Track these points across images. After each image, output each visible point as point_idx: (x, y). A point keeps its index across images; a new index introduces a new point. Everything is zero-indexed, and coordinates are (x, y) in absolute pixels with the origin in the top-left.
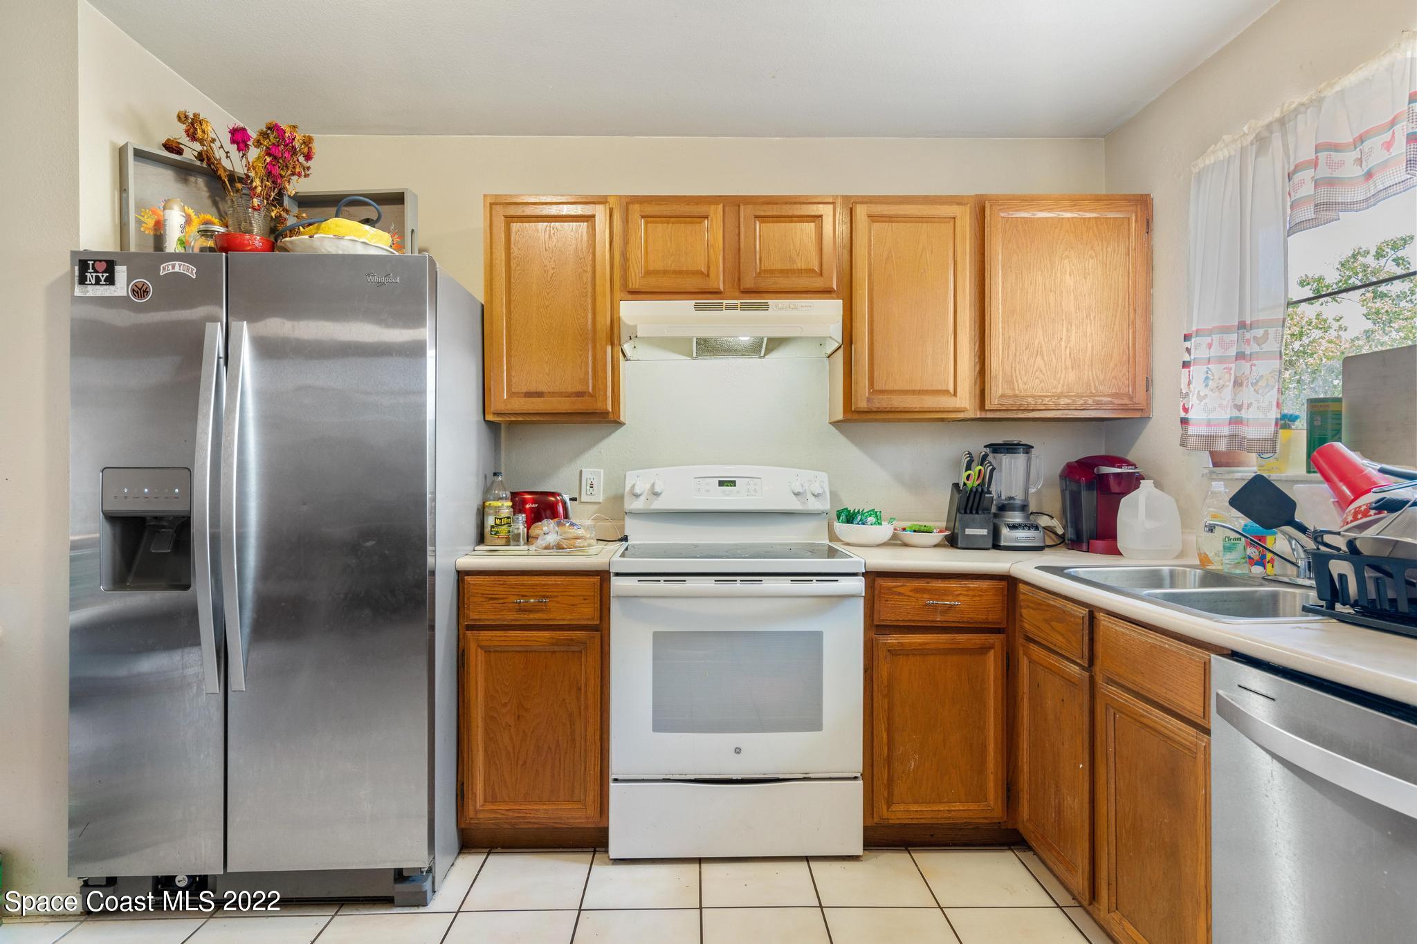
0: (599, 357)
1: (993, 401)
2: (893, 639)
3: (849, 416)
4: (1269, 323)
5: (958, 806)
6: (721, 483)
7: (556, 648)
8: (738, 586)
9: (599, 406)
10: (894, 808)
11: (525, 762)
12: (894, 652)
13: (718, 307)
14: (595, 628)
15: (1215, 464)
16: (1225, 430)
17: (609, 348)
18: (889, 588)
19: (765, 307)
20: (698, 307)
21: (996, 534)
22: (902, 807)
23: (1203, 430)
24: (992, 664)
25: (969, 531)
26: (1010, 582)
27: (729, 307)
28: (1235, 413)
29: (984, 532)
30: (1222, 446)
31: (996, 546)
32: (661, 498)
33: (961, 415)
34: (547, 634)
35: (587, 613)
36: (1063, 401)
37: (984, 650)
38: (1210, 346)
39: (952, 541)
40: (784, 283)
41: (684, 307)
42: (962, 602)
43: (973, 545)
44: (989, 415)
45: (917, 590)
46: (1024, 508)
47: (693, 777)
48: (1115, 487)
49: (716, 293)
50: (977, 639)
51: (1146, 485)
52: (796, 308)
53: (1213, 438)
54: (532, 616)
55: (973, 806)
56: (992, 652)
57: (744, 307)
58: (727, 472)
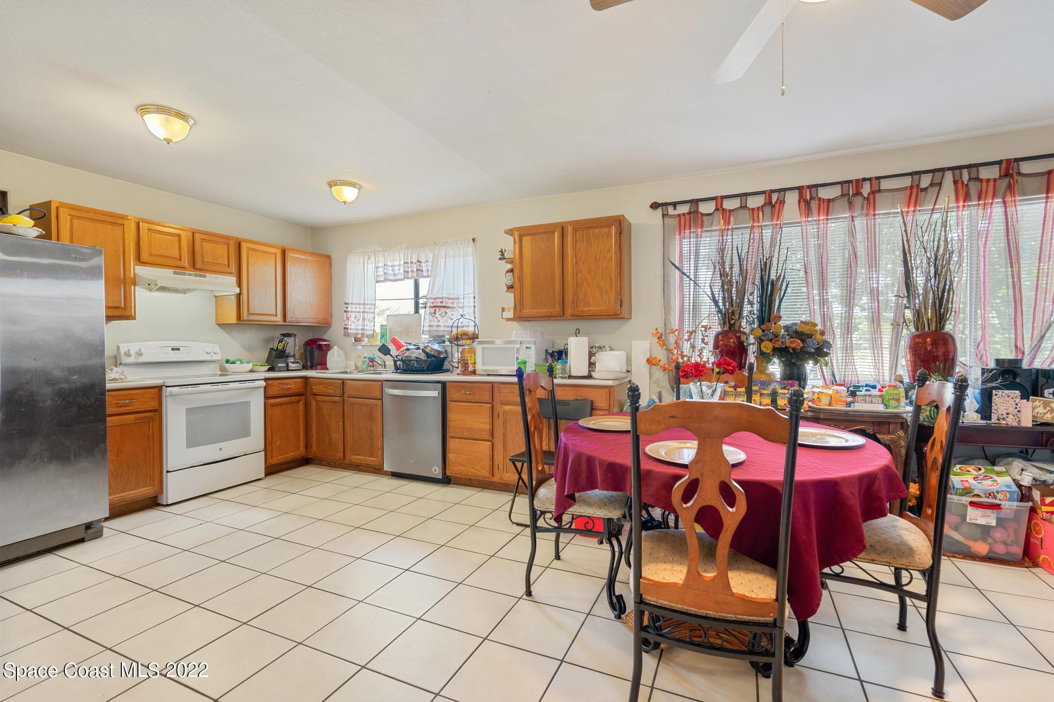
0: (128, 290)
1: (289, 318)
2: (272, 401)
3: (239, 322)
4: (371, 304)
5: (292, 454)
6: (173, 349)
7: (138, 421)
8: (220, 387)
9: (128, 313)
10: (273, 459)
11: (122, 475)
12: (273, 405)
13: (184, 274)
14: (155, 411)
15: (355, 341)
16: (360, 332)
17: (133, 287)
18: (271, 384)
19: (205, 277)
20: (175, 273)
21: (287, 365)
22: (276, 458)
23: (354, 332)
24: (301, 406)
25: (279, 365)
26: (306, 379)
27: (189, 275)
28: (363, 327)
29: (284, 365)
30: (359, 336)
31: (288, 370)
32: (143, 356)
33: (277, 323)
34: (133, 416)
35: (153, 405)
36: (309, 320)
37: (299, 401)
38: (356, 308)
39: (271, 369)
40: (214, 268)
41: (169, 272)
42: (293, 386)
43: (281, 370)
44: (286, 324)
45: (279, 384)
46: (294, 356)
47: (202, 463)
48: (324, 348)
49: (183, 268)
50: (297, 398)
51: (335, 348)
52: (217, 278)
53: (357, 334)
54: (125, 408)
55: (296, 453)
56: (301, 402)
57: (195, 275)
58: (175, 344)
